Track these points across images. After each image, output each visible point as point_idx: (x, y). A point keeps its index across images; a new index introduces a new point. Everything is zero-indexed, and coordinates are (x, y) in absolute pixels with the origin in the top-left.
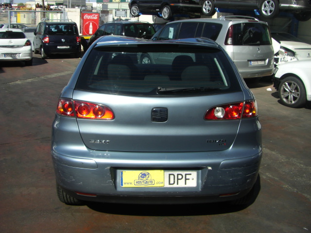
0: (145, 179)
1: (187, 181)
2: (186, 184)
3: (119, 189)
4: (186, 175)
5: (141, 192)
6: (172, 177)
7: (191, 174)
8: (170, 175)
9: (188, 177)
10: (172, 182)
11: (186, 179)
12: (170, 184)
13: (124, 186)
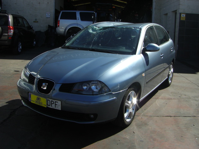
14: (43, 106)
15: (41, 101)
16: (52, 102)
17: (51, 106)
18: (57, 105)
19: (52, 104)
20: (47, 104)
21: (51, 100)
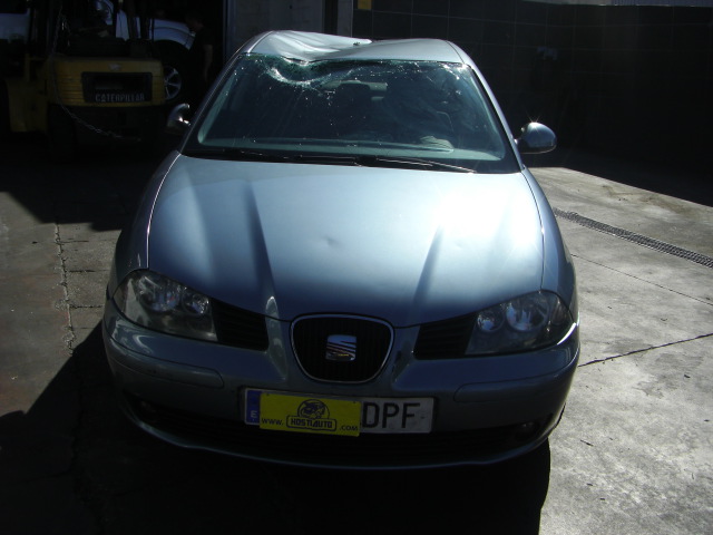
14: (339, 432)
15: (326, 415)
16: (391, 410)
17: (384, 425)
18: (412, 415)
19: (386, 415)
20: (364, 423)
21: (381, 402)
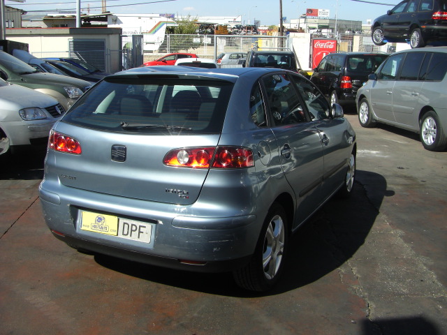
0: (100, 224)
1: (141, 234)
2: (139, 237)
3: (77, 231)
4: (140, 226)
5: (97, 239)
6: (126, 226)
7: (145, 227)
8: (124, 223)
9: (142, 229)
10: (126, 233)
11: (140, 232)
12: (123, 234)
13: (83, 228)
